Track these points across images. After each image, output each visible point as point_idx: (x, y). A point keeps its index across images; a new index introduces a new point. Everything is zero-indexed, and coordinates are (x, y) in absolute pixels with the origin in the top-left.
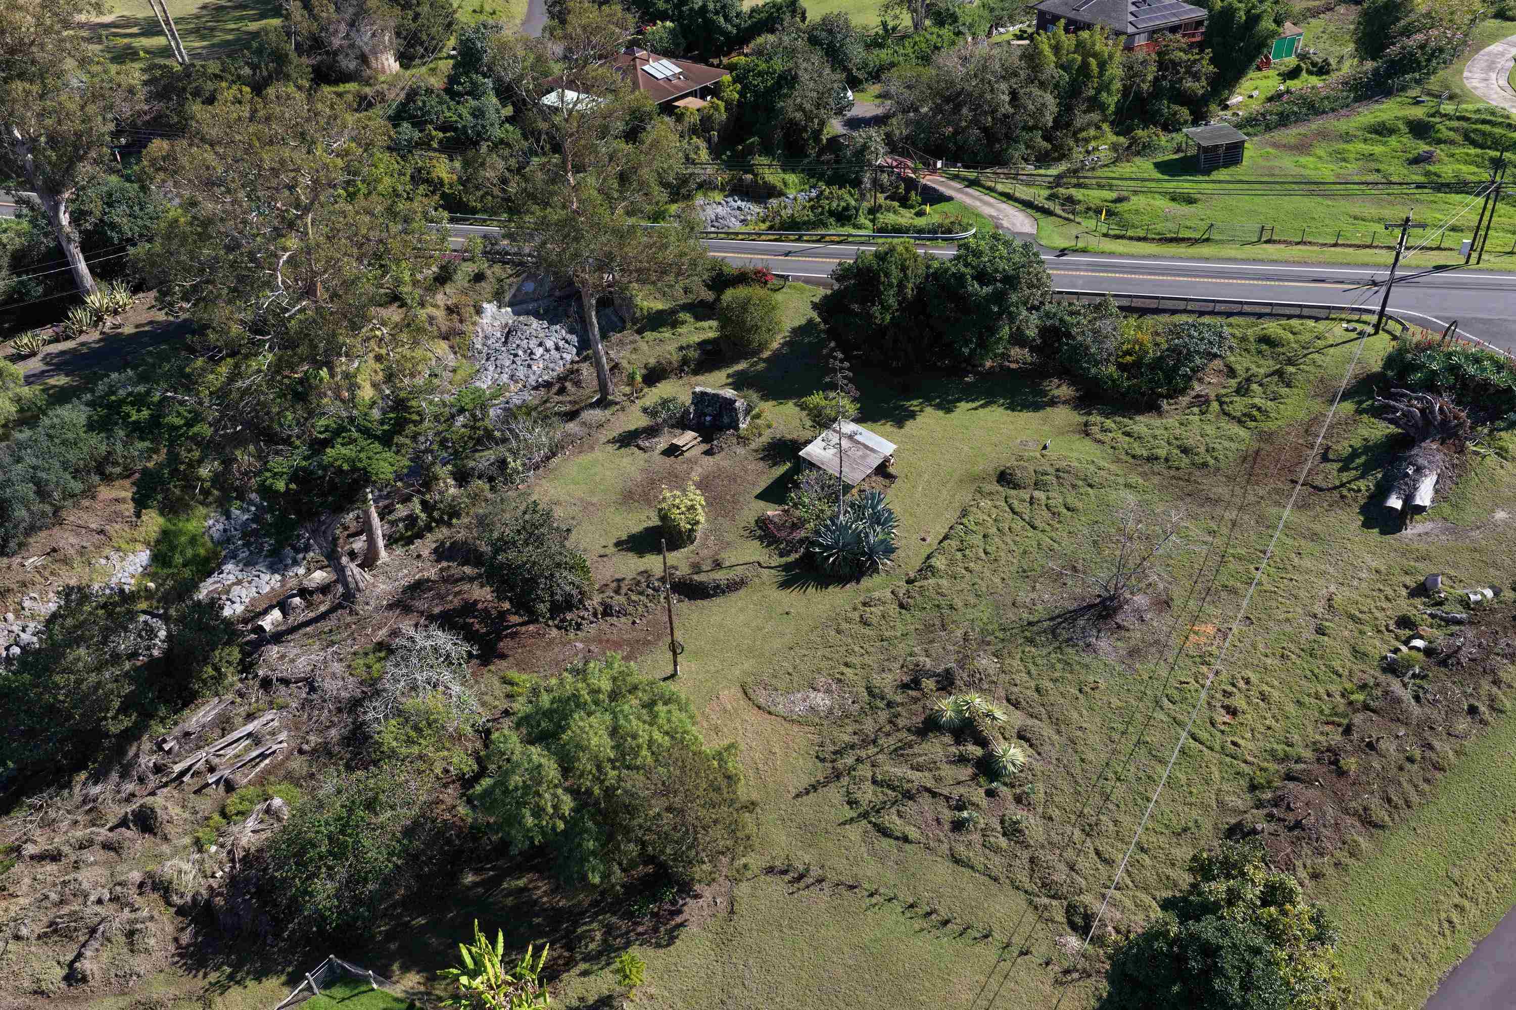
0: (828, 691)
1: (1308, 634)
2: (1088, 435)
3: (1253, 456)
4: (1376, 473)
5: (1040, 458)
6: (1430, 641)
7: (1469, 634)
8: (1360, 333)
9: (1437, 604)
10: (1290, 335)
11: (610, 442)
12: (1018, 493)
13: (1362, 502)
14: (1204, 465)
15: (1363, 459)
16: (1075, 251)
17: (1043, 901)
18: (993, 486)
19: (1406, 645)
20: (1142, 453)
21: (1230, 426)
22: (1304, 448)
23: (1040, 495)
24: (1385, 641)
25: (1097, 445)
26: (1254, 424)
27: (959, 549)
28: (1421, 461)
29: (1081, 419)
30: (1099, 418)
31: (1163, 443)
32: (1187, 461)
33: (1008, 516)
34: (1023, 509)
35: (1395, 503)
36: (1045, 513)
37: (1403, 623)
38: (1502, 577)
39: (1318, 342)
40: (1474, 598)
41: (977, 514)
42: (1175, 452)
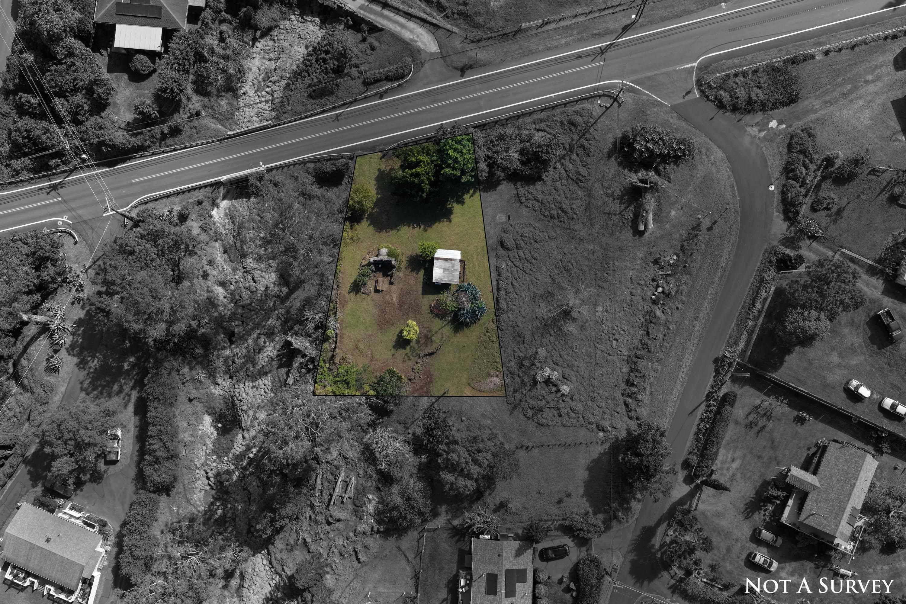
2: (521, 203)
3: (588, 208)
4: (632, 208)
5: (511, 228)
6: (663, 288)
7: (673, 281)
8: (606, 107)
9: (662, 268)
10: (580, 119)
11: (349, 293)
12: (512, 254)
13: (630, 224)
14: (573, 218)
15: (626, 198)
16: (467, 69)
17: (590, 427)
18: (501, 252)
19: (656, 291)
20: (547, 213)
21: (574, 187)
22: (604, 197)
23: (521, 253)
24: (650, 290)
25: (528, 210)
26: (583, 184)
27: (506, 295)
28: (647, 207)
29: (515, 192)
30: (522, 191)
31: (553, 206)
32: (566, 217)
33: (515, 269)
34: (518, 263)
35: (642, 228)
36: (527, 264)
37: (654, 280)
38: (678, 244)
39: (592, 121)
40: (671, 262)
41: (504, 273)
42: (560, 212)
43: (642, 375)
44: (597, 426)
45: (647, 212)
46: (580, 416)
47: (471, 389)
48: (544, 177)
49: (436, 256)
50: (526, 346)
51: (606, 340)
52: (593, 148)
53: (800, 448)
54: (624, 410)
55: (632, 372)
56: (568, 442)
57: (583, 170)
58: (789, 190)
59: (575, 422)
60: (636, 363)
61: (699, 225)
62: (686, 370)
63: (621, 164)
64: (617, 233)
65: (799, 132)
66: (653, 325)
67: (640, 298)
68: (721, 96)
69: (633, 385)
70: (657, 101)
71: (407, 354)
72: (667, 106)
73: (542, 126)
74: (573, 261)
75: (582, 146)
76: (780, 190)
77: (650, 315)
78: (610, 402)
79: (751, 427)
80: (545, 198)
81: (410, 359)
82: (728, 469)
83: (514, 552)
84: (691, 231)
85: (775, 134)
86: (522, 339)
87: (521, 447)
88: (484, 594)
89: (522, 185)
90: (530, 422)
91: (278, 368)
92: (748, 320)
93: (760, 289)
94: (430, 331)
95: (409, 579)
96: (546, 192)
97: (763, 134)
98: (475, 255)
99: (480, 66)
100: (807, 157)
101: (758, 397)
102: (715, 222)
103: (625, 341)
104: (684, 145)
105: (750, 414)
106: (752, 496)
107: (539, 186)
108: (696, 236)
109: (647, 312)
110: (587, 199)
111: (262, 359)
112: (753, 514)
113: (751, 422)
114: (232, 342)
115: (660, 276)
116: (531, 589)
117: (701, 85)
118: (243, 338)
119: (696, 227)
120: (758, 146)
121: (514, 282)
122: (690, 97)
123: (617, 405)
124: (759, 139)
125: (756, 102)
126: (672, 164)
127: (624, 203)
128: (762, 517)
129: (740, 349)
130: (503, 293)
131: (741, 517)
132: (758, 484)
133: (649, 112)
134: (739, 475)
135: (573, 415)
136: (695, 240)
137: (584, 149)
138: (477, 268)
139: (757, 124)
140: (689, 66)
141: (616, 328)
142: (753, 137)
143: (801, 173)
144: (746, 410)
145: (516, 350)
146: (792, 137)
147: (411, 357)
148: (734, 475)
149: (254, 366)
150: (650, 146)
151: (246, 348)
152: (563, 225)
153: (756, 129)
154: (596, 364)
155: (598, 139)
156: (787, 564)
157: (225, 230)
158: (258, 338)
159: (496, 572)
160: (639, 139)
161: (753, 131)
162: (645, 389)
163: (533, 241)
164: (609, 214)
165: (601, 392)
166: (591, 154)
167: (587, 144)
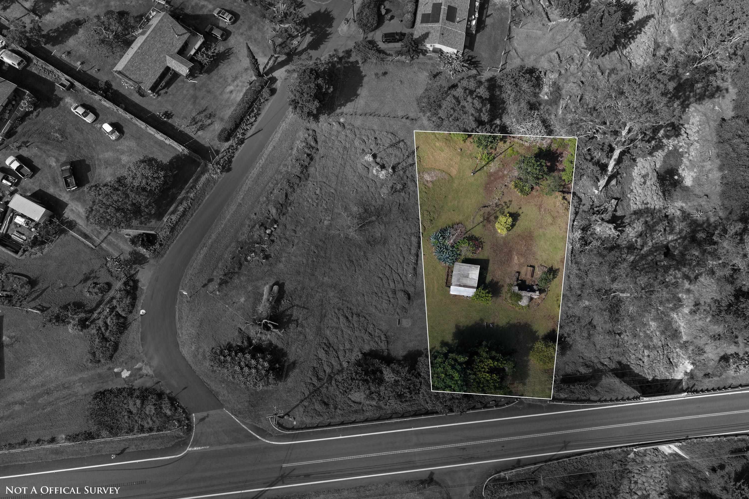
0: (427, 181)
1: (298, 229)
2: (385, 335)
3: (323, 317)
4: (281, 309)
5: (399, 312)
6: (265, 233)
7: (255, 237)
8: (289, 416)
9: (263, 250)
10: (317, 408)
11: (558, 269)
12: (400, 286)
13: (285, 295)
14: (339, 310)
15: (285, 320)
16: (426, 480)
17: (351, 127)
18: (411, 290)
19: (272, 231)
20: (362, 319)
21: (333, 340)
22: (306, 325)
23: (392, 285)
24: (277, 233)
25: (380, 327)
26: (324, 341)
27: (410, 249)
28: (268, 305)
29: (390, 346)
30: (383, 346)
31: (356, 325)
32: (345, 311)
33: (400, 271)
34: (396, 276)
35: (276, 288)
36: (387, 274)
37: (273, 241)
38: (244, 271)
39: (306, 404)
40: (253, 254)
41: (410, 270)
42: (350, 318)
43: (299, 161)
44: (344, 126)
45: (268, 300)
46: (358, 136)
47: (451, 174)
48: (360, 355)
49: (475, 290)
50: (398, 201)
51: (325, 195)
52: (308, 375)
53: (173, 95)
54: (318, 137)
55: (306, 166)
56: (371, 117)
57: (322, 354)
58: (127, 306)
59: (363, 132)
60: (302, 172)
61: (220, 284)
62: (258, 164)
63: (285, 354)
64: (299, 288)
65: (103, 361)
66: (281, 202)
67: (288, 227)
68: (171, 410)
69: (308, 155)
70: (235, 415)
71: (508, 207)
72: (227, 408)
73: (355, 407)
74: (345, 268)
75: (319, 379)
76: (135, 309)
77: (281, 211)
78: (330, 145)
79: (210, 114)
80: (362, 335)
81: (505, 202)
82: (237, 86)
83: (430, 36)
84: (229, 280)
85: (126, 363)
86: (401, 207)
87: (412, 119)
88: (458, 9)
89: (383, 352)
90: (402, 139)
91: (625, 216)
92: (193, 198)
93: (176, 222)
94: (484, 226)
95: (515, 37)
96: (360, 340)
97: (137, 366)
98: (436, 290)
99: (412, 482)
100: (102, 333)
101: (199, 136)
102: (205, 286)
103: (308, 192)
104: (219, 360)
105: (209, 125)
106: (222, 64)
107: (367, 348)
108: (225, 275)
109: (284, 214)
110: (322, 326)
111: (639, 226)
112: (224, 51)
113: (209, 118)
114: (667, 247)
115: (266, 243)
116: (419, 9)
117: (188, 425)
118: (656, 248)
119: (223, 283)
120: (146, 355)
121: (401, 259)
122: (201, 415)
123: (325, 142)
124: (143, 361)
125: (137, 397)
126: (234, 345)
127: (288, 315)
128: (217, 48)
129: (206, 175)
130: (413, 251)
131: (235, 50)
132: (215, 72)
133: (246, 404)
134: (229, 81)
135: (363, 138)
136: (226, 271)
137: (318, 376)
138: (435, 278)
139: (141, 376)
140: (195, 449)
141: (315, 204)
142: (148, 364)
143: (112, 319)
144: (211, 128)
145: (407, 200)
146: (111, 357)
147: (504, 204)
148: (233, 81)
149: (646, 222)
150: (253, 362)
151: (653, 239)
152: (349, 306)
153: (144, 371)
154: (337, 176)
155: (302, 383)
156: (205, 13)
157: (677, 352)
158: (643, 246)
159: (447, 22)
160: (263, 372)
161: (147, 370)
162: (298, 150)
163: (380, 295)
164: (304, 307)
165: (337, 153)
166: (311, 369)
167: (315, 381)
